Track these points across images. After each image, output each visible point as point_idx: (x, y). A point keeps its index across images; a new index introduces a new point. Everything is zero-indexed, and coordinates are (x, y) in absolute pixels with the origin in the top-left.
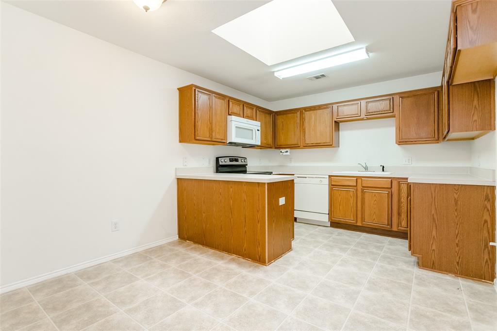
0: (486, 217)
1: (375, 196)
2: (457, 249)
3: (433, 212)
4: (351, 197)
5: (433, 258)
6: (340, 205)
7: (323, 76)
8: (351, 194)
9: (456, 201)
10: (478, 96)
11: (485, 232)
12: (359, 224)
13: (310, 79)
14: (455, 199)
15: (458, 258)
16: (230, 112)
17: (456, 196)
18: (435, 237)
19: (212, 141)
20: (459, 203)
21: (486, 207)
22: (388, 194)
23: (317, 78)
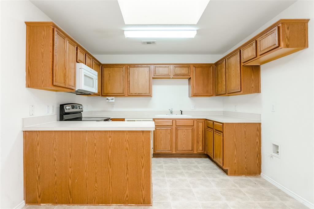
0: (258, 140)
1: (184, 131)
2: (246, 160)
3: (235, 140)
4: (169, 134)
5: (235, 168)
6: (161, 140)
7: (154, 42)
8: (169, 131)
9: (245, 132)
10: (254, 74)
11: (257, 148)
12: (174, 152)
13: (144, 43)
14: (245, 131)
15: (246, 165)
16: (78, 59)
17: (245, 130)
18: (236, 155)
19: (65, 88)
20: (246, 133)
21: (257, 135)
22: (192, 129)
23: (148, 43)
